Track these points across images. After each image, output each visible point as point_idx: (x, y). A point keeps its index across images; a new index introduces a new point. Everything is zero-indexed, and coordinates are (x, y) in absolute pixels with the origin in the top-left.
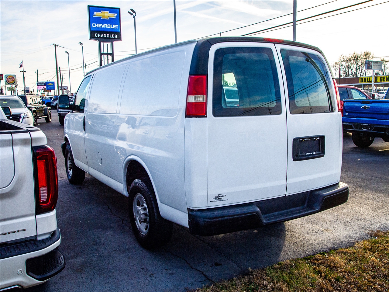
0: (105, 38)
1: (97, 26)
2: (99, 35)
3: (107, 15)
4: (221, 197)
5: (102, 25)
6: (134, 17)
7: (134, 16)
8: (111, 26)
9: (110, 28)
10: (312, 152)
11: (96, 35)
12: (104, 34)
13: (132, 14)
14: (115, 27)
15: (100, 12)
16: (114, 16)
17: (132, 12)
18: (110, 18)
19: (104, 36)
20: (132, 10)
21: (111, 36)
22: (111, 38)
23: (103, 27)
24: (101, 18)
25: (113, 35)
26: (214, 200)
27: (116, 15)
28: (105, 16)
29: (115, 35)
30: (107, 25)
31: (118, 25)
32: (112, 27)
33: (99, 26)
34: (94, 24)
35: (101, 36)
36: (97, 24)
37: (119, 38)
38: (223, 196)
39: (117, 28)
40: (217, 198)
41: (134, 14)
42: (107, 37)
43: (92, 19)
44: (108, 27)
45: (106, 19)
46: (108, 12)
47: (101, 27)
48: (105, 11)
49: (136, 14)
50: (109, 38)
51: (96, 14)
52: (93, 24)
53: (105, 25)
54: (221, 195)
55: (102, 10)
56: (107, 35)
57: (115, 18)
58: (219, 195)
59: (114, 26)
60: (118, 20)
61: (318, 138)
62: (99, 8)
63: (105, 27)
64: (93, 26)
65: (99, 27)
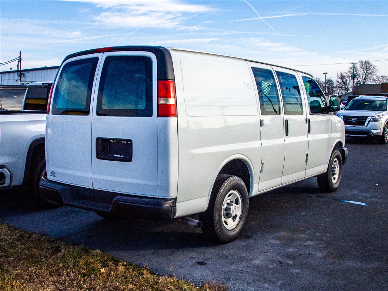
4: (54, 174)
10: (120, 155)
26: (51, 175)
61: (129, 142)
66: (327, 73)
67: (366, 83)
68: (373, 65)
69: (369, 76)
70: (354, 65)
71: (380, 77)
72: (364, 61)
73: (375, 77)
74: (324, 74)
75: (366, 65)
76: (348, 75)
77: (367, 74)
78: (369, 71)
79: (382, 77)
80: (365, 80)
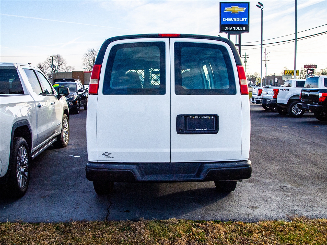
0: (234, 30)
1: (227, 20)
2: (228, 28)
3: (237, 9)
4: (108, 155)
5: (231, 18)
6: (262, 10)
7: (262, 8)
8: (239, 19)
9: (239, 21)
10: (204, 129)
11: (226, 28)
12: (233, 27)
13: (260, 7)
14: (244, 20)
15: (231, 7)
16: (243, 9)
17: (260, 5)
18: (239, 12)
19: (232, 29)
20: (259, 3)
21: (240, 28)
22: (239, 30)
23: (232, 21)
24: (231, 12)
25: (241, 27)
26: (102, 156)
27: (245, 9)
28: (235, 10)
29: (243, 27)
30: (236, 18)
31: (246, 18)
32: (241, 20)
33: (229, 19)
34: (225, 18)
35: (230, 29)
36: (227, 19)
37: (247, 30)
38: (109, 154)
39: (245, 21)
40: (104, 155)
41: (262, 7)
42: (236, 29)
43: (223, 14)
44: (237, 21)
45: (235, 13)
46: (238, 6)
47: (230, 21)
48: (235, 6)
49: (263, 6)
50: (238, 30)
51: (227, 9)
52: (223, 18)
53: (234, 18)
54: (108, 153)
55: (232, 5)
56: (236, 27)
57: (244, 12)
58: (106, 153)
59: (242, 19)
60: (246, 14)
61: (212, 117)
62: (230, 4)
63: (234, 21)
64: (223, 20)
65: (229, 21)
66: (31, 63)
67: (59, 72)
68: (63, 58)
69: (60, 66)
70: (52, 58)
71: (68, 67)
72: (56, 55)
73: (64, 67)
74: (28, 64)
75: (58, 58)
76: (44, 65)
77: (59, 64)
78: (61, 63)
79: (69, 67)
80: (58, 69)
